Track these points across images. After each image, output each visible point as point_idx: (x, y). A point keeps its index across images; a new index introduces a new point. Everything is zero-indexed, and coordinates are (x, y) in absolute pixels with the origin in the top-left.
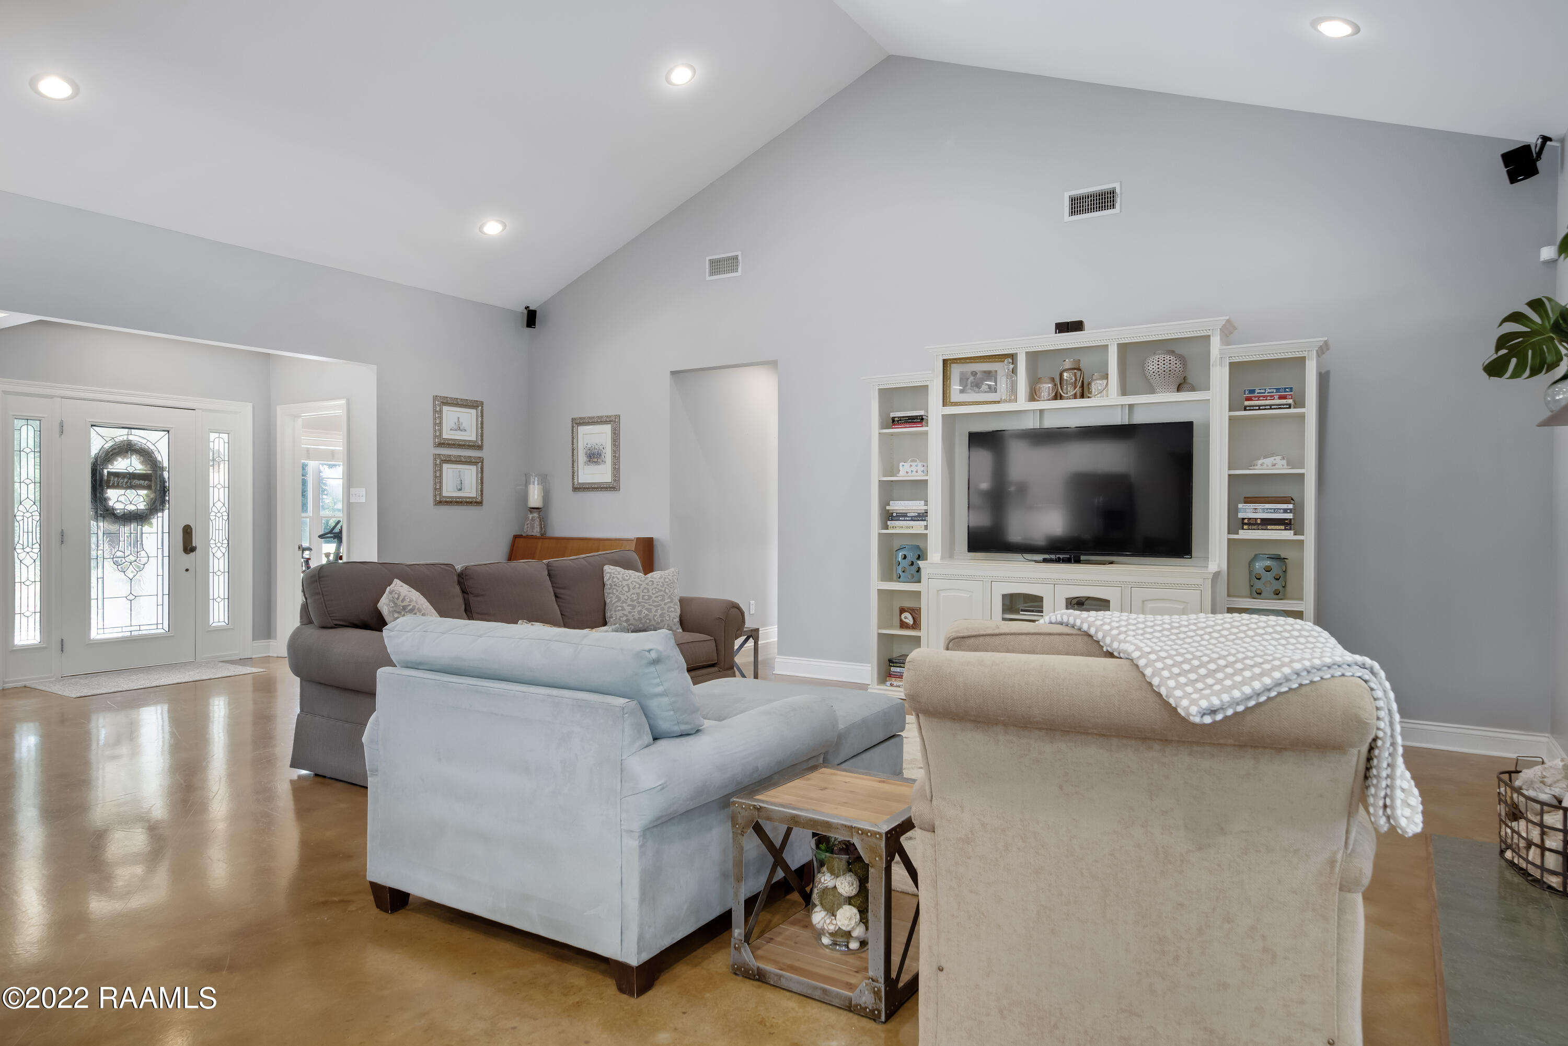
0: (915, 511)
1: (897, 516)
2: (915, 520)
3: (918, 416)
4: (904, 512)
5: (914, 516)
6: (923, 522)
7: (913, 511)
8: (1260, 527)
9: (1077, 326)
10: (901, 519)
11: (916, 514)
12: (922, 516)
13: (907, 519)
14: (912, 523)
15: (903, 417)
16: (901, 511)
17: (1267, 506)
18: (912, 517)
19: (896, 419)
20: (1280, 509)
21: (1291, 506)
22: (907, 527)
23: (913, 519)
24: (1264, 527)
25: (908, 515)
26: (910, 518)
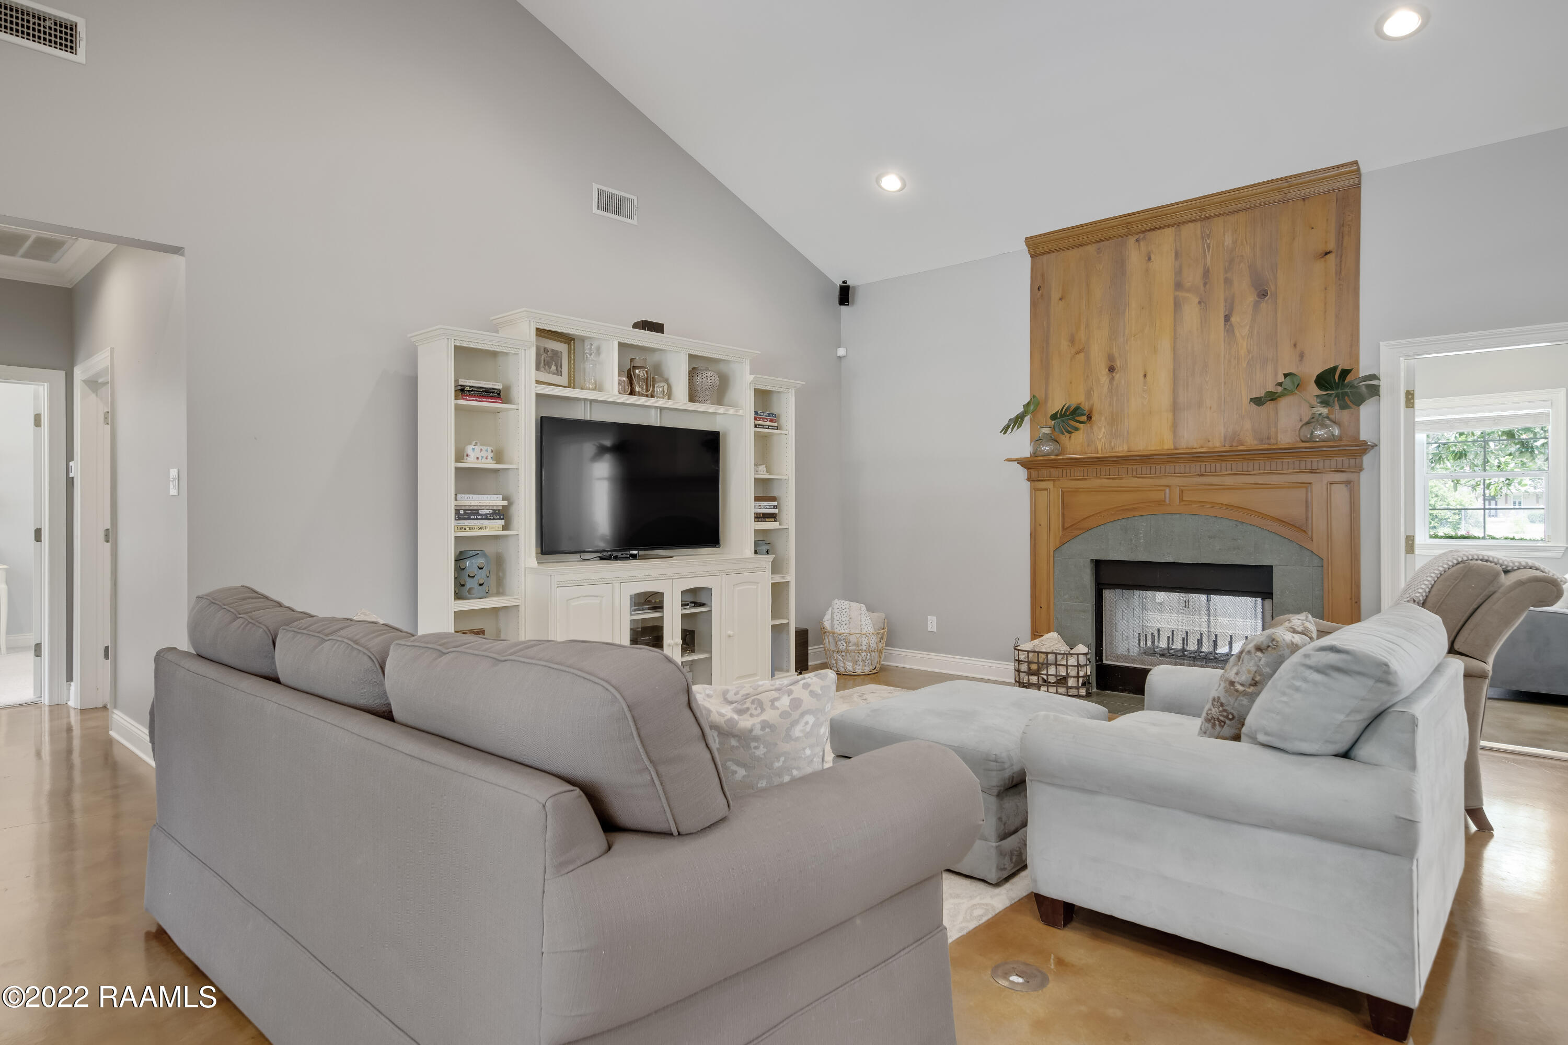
0: (491, 508)
1: (465, 514)
2: (490, 519)
3: (495, 389)
4: (475, 508)
5: (488, 514)
6: (500, 521)
7: (487, 508)
8: (763, 519)
9: (658, 328)
10: (472, 517)
11: (491, 511)
12: (502, 514)
13: (481, 517)
14: (486, 522)
15: (478, 387)
16: (471, 508)
17: (766, 503)
18: (486, 514)
19: (467, 389)
20: (771, 506)
21: (776, 503)
22: (481, 528)
23: (487, 517)
24: (764, 520)
25: (480, 512)
26: (484, 517)
